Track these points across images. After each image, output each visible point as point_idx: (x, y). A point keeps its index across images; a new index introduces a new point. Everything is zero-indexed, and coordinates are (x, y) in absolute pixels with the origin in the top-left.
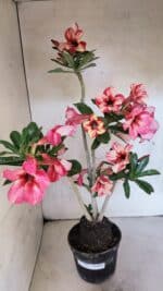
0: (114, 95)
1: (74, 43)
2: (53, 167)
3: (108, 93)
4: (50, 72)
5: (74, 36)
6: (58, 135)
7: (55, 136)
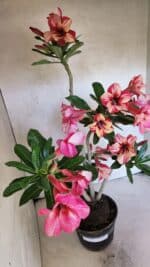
0: (119, 93)
1: (61, 32)
2: (77, 183)
3: (113, 91)
4: (35, 64)
5: (60, 24)
6: (72, 145)
7: (70, 148)
